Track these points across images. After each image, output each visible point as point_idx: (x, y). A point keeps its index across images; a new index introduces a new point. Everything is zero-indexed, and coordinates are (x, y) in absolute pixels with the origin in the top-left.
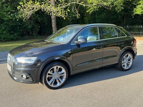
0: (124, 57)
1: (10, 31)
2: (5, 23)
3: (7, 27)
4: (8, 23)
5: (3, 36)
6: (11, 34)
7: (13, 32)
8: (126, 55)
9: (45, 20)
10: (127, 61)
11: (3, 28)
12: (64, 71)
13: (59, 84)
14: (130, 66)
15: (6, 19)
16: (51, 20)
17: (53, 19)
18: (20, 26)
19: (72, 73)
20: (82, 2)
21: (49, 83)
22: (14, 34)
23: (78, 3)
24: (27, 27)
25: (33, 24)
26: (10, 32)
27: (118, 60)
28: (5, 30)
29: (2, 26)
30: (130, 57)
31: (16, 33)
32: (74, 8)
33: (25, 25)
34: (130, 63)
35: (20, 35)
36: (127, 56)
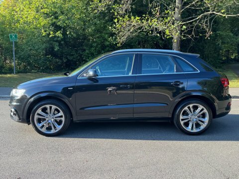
0: (186, 108)
8: (191, 106)
10: (196, 117)
14: (203, 127)
20: (223, 11)
21: (39, 126)
27: (171, 112)
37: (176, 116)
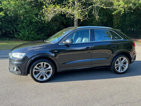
0: (118, 60)
1: (38, 31)
2: (34, 24)
3: (35, 28)
4: (35, 24)
5: (31, 36)
6: (38, 34)
7: (40, 33)
8: (120, 58)
9: (70, 22)
10: (122, 64)
11: (32, 28)
12: (50, 67)
13: (45, 79)
14: (125, 69)
15: (34, 20)
16: (74, 22)
17: (75, 21)
18: (47, 27)
19: (58, 70)
20: (103, 5)
21: (36, 77)
22: (40, 35)
23: (99, 5)
24: (53, 28)
25: (58, 26)
26: (37, 33)
27: (111, 62)
28: (33, 30)
29: (30, 27)
30: (125, 60)
31: (43, 33)
32: (95, 10)
33: (51, 27)
34: (125, 66)
35: (46, 36)
36: (122, 59)
37: (113, 64)
